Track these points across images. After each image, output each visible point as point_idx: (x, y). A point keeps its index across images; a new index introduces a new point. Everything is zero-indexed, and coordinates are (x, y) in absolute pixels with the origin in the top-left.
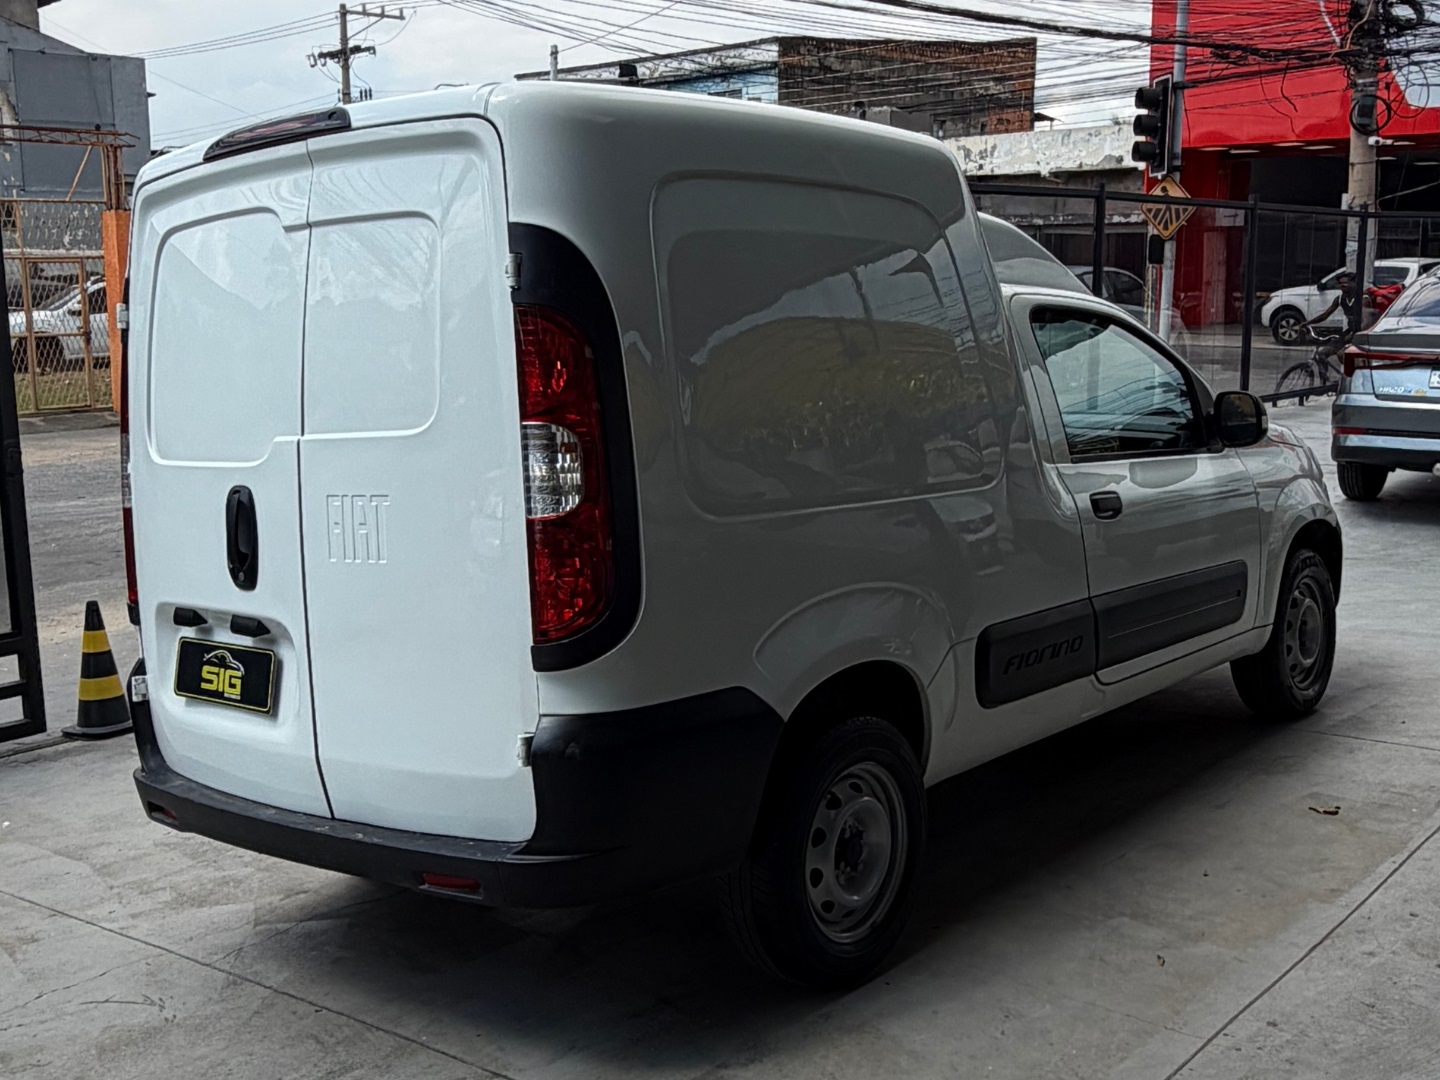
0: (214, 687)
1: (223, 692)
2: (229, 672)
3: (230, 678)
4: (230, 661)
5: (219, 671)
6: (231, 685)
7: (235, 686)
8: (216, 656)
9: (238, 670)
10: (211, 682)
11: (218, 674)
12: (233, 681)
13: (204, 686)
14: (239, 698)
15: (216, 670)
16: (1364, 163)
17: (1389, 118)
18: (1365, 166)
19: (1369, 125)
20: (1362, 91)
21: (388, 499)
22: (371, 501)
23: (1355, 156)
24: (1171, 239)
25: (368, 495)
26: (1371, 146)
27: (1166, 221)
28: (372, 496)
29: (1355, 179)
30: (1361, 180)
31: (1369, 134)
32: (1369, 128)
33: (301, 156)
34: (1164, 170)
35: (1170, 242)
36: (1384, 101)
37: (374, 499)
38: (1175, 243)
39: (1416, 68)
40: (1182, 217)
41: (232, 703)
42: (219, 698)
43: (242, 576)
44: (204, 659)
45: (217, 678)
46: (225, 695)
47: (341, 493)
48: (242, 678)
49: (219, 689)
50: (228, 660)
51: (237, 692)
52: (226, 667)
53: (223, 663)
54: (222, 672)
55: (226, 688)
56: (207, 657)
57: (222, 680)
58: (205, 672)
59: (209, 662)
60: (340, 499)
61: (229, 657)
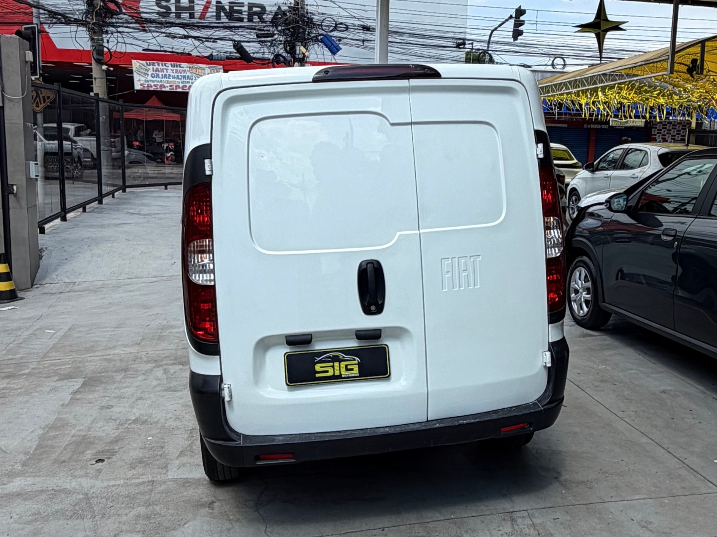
0: (330, 373)
1: (341, 375)
2: (343, 364)
3: (346, 366)
4: (344, 357)
5: (333, 364)
6: (347, 370)
7: (352, 369)
8: (327, 357)
9: (354, 360)
10: (327, 372)
11: (333, 367)
12: (349, 367)
13: (317, 375)
14: (358, 375)
15: (331, 364)
16: (101, 78)
17: (111, 58)
18: (102, 79)
19: (102, 60)
20: (97, 42)
21: (480, 257)
22: (470, 259)
23: (95, 73)
24: (41, 112)
25: (469, 256)
26: (104, 70)
27: (37, 102)
28: (471, 256)
29: (97, 85)
30: (100, 87)
31: (102, 64)
32: (102, 61)
33: (406, 87)
34: (37, 75)
35: (40, 114)
36: (106, 48)
37: (471, 257)
38: (42, 114)
39: (119, 35)
40: (47, 101)
41: (349, 379)
42: (337, 379)
43: (373, 308)
44: (316, 361)
45: (332, 369)
46: (343, 376)
47: (451, 257)
48: (359, 364)
49: (337, 373)
50: (341, 357)
51: (356, 371)
52: (340, 361)
53: (336, 359)
54: (337, 364)
55: (344, 372)
56: (318, 359)
57: (339, 368)
58: (318, 367)
59: (321, 362)
60: (450, 259)
61: (341, 355)
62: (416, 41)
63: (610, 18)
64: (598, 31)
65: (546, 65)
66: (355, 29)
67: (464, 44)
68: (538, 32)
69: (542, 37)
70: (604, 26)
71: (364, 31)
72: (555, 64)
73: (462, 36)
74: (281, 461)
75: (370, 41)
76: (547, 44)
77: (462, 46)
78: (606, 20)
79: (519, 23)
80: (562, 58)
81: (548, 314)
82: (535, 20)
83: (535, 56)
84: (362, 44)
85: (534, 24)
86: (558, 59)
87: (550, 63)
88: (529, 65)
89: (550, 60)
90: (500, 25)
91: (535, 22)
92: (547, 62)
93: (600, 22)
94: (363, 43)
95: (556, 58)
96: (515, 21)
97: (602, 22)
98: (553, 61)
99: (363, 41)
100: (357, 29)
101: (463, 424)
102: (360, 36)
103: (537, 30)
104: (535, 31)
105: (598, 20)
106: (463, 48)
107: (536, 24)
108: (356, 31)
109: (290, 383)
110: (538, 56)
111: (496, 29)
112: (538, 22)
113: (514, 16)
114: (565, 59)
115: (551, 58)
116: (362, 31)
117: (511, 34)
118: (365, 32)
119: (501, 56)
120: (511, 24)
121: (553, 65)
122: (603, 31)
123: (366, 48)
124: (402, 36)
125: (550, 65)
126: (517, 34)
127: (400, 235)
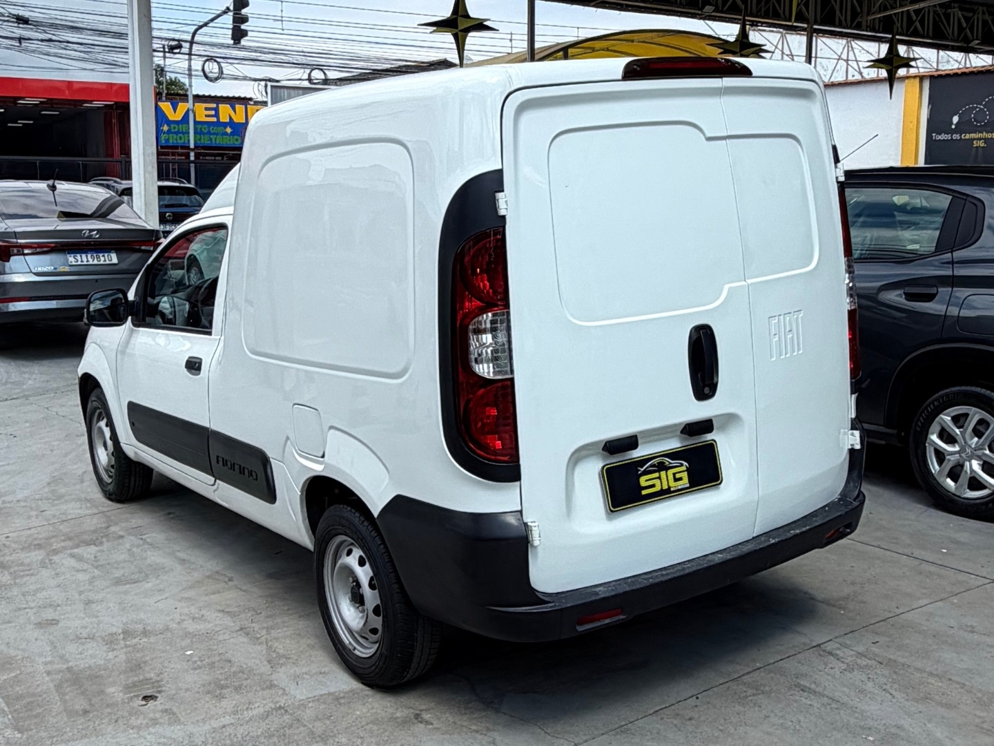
0: (657, 488)
1: (669, 488)
2: (671, 472)
3: (674, 474)
4: (671, 463)
5: (660, 475)
6: (676, 480)
7: (680, 479)
8: (652, 466)
9: (682, 465)
10: (653, 486)
11: (659, 478)
12: (678, 476)
13: (644, 492)
14: (688, 485)
15: (656, 475)
21: (802, 312)
22: (794, 315)
25: (792, 312)
28: (794, 312)
33: (720, 88)
41: (680, 492)
42: (665, 494)
43: (707, 390)
44: (639, 472)
45: (659, 481)
46: (672, 489)
47: (777, 314)
48: (688, 470)
49: (665, 487)
50: (667, 463)
51: (685, 482)
52: (667, 469)
53: (662, 467)
54: (663, 473)
55: (672, 484)
56: (642, 470)
57: (665, 480)
58: (643, 481)
59: (646, 473)
60: (777, 318)
61: (667, 460)
62: (105, 42)
63: (472, 15)
64: (455, 31)
65: (300, 80)
66: (5, 21)
67: (180, 47)
68: (285, 32)
69: (290, 40)
70: (463, 24)
71: (19, 23)
72: (312, 78)
73: (177, 36)
74: (607, 621)
75: (29, 39)
76: (300, 49)
77: (177, 51)
78: (467, 16)
79: (240, 20)
80: (322, 70)
81: (851, 383)
82: (280, 14)
83: (285, 67)
84: (18, 44)
85: (278, 20)
86: (317, 71)
87: (306, 76)
88: (277, 78)
89: (305, 72)
90: (212, 20)
91: (280, 18)
92: (301, 74)
93: (456, 19)
94: (20, 43)
95: (313, 70)
96: (234, 14)
97: (459, 18)
98: (309, 75)
99: (20, 39)
100: (8, 21)
101: (796, 536)
102: (12, 32)
103: (283, 30)
104: (281, 31)
105: (455, 16)
106: (179, 53)
107: (282, 21)
108: (6, 23)
109: (614, 508)
110: (287, 67)
111: (206, 24)
112: (284, 19)
113: (232, 8)
114: (326, 72)
115: (306, 70)
116: (16, 25)
117: (230, 32)
118: (21, 26)
119: (235, 65)
120: (228, 20)
121: (310, 80)
122: (461, 31)
123: (26, 50)
124: (82, 34)
125: (306, 80)
126: (238, 34)
127: (730, 288)
